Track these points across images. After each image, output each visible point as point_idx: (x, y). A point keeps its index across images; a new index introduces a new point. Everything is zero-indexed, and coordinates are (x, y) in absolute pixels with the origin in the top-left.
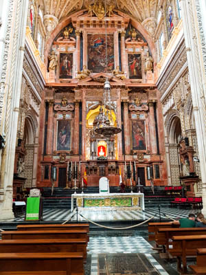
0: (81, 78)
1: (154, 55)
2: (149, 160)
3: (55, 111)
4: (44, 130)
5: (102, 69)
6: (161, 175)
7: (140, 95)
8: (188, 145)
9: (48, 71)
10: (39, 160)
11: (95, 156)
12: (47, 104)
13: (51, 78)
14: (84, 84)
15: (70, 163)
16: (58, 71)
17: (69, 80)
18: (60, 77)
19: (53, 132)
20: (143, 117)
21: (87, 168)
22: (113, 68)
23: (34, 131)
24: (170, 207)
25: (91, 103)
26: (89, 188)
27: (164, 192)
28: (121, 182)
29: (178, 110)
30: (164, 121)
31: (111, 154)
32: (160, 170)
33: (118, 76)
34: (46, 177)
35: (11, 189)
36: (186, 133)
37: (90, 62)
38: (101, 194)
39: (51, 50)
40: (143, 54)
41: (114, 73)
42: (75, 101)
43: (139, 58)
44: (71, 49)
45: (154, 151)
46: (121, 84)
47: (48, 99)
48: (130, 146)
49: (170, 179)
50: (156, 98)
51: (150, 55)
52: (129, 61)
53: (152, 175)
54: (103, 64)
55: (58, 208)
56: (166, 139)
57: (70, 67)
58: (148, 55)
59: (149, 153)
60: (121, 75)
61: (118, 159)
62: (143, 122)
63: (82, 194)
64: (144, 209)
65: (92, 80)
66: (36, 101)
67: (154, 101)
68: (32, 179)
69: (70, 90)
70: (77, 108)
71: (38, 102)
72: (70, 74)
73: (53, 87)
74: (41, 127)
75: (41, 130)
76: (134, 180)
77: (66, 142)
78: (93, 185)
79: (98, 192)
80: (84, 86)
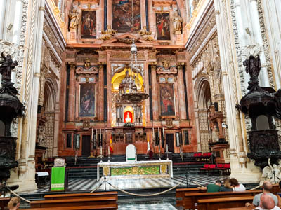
0: (106, 39)
1: (183, 15)
2: (178, 126)
3: (77, 75)
4: (65, 95)
5: (128, 29)
6: (190, 141)
7: (168, 57)
8: (217, 110)
9: (69, 31)
10: (60, 128)
11: (122, 122)
12: (68, 67)
13: (72, 38)
14: (108, 45)
15: (94, 131)
16: (79, 30)
17: (92, 40)
18: (82, 37)
19: (75, 97)
20: (171, 80)
21: (113, 135)
22: (140, 28)
23: (54, 96)
24: (199, 173)
25: (116, 65)
26: (115, 156)
27: (193, 159)
28: (149, 149)
29: (208, 73)
30: (194, 84)
31: (138, 120)
32: (189, 135)
33: (145, 36)
34: (69, 146)
35: (33, 159)
36: (216, 98)
37: (115, 21)
38: (128, 162)
39: (72, 8)
40: (171, 13)
41: (141, 33)
42: (99, 63)
43: (167, 17)
44: (94, 6)
45: (183, 117)
46: (148, 46)
47: (70, 61)
48: (158, 112)
49: (199, 145)
50: (185, 61)
51: (179, 15)
52: (157, 20)
53: (181, 141)
54: (128, 24)
55: (83, 178)
56: (195, 103)
57: (93, 26)
58: (176, 15)
59: (178, 118)
60: (148, 36)
61: (145, 125)
62: (171, 85)
63: (109, 163)
64: (172, 176)
65: (118, 41)
66: (56, 63)
67: (183, 64)
68: (53, 148)
69: (93, 51)
70: (101, 72)
71: (58, 64)
72: (93, 35)
73: (75, 48)
74: (62, 92)
75: (62, 95)
76: (163, 146)
77: (89, 108)
78: (119, 153)
79: (125, 160)
80: (109, 48)
